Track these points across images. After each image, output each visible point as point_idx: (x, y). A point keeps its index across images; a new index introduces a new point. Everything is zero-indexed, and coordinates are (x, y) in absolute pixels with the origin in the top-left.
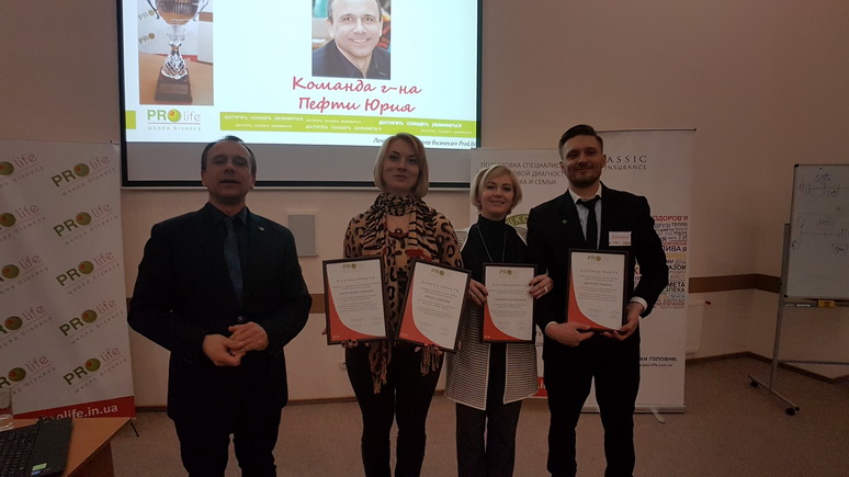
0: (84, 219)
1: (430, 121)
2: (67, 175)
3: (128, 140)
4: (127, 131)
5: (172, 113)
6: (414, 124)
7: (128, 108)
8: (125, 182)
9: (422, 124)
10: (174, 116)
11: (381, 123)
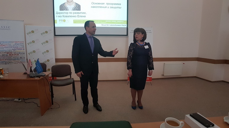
0: (47, 42)
1: (117, 21)
2: (44, 33)
3: (55, 26)
4: (55, 24)
5: (64, 20)
6: (113, 21)
7: (55, 19)
8: (55, 35)
9: (115, 21)
10: (64, 21)
11: (106, 21)
